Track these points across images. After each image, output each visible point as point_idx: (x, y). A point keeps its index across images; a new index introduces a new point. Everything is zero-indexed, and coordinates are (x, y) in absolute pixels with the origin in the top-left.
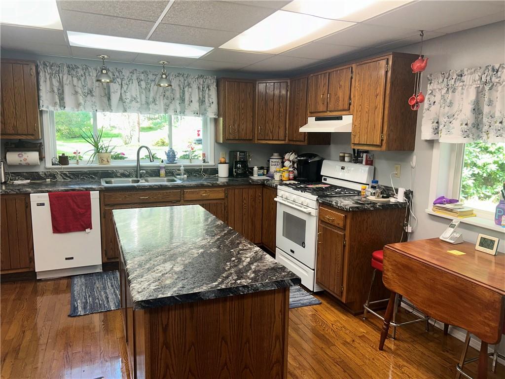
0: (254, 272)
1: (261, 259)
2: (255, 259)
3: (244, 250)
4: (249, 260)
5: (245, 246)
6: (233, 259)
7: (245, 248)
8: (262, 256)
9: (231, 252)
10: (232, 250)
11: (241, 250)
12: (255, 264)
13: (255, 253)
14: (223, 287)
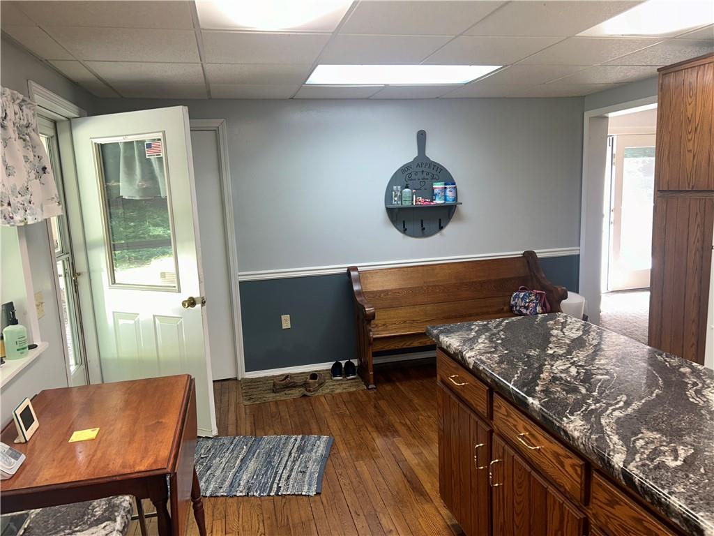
0: (472, 329)
1: (465, 342)
2: (473, 341)
3: (490, 352)
4: (480, 341)
5: (489, 358)
6: (499, 341)
7: (489, 355)
8: (464, 345)
9: (507, 350)
10: (506, 352)
11: (493, 352)
12: (471, 336)
13: (473, 348)
14: (498, 320)
